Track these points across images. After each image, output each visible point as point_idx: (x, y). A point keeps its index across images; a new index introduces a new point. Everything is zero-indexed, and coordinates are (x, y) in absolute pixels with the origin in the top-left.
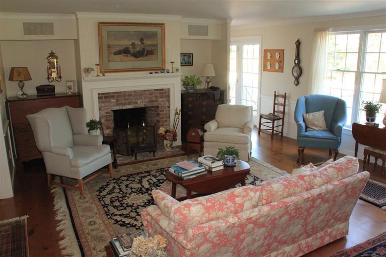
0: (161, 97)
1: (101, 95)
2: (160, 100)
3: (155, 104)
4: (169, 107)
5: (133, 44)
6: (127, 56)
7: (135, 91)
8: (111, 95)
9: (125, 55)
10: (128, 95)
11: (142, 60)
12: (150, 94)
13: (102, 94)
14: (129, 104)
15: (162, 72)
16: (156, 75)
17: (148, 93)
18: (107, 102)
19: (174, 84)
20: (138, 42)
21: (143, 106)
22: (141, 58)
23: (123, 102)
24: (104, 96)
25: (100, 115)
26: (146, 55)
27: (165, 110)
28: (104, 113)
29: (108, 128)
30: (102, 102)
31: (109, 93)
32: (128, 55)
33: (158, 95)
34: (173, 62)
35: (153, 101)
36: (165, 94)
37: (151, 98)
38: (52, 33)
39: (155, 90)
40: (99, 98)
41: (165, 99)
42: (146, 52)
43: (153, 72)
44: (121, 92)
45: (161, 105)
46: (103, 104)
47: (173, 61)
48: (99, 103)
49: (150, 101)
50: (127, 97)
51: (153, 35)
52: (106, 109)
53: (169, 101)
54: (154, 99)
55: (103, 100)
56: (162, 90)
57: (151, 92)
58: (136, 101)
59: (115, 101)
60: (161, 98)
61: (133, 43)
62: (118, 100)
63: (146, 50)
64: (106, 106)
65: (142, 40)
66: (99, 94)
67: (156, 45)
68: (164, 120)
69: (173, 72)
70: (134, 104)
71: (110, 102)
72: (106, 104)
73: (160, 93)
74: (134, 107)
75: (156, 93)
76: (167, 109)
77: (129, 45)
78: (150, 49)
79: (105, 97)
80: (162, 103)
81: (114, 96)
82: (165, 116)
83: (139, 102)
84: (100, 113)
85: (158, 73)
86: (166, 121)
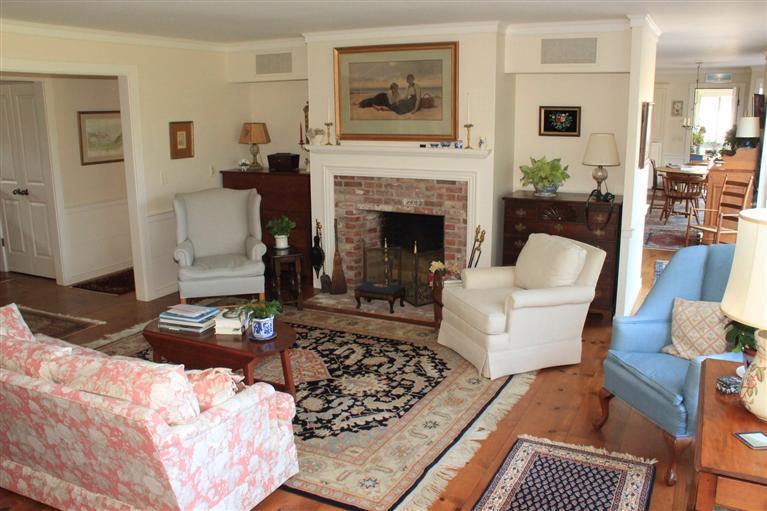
0: (451, 198)
1: (339, 179)
2: (448, 204)
3: (436, 211)
4: (465, 221)
5: (394, 87)
6: (382, 109)
7: (398, 180)
8: (356, 180)
9: (379, 107)
10: (386, 186)
11: (409, 119)
12: (427, 189)
13: (341, 177)
14: (386, 203)
15: (444, 146)
16: (435, 150)
17: (423, 186)
18: (349, 193)
19: (476, 173)
20: (402, 83)
21: (413, 212)
22: (409, 115)
23: (376, 196)
24: (343, 181)
25: (336, 215)
26: (419, 109)
27: (456, 226)
28: (342, 212)
29: (349, 241)
30: (341, 192)
31: (353, 178)
32: (384, 107)
33: (444, 191)
34: (471, 126)
35: (432, 204)
36: (457, 191)
37: (429, 197)
38: (289, 70)
39: (439, 182)
40: (336, 184)
41: (459, 204)
42: (417, 103)
43: (428, 144)
44: (372, 178)
45: (449, 213)
46: (342, 197)
47: (470, 123)
48: (335, 191)
49: (427, 203)
50: (383, 189)
51: (434, 67)
52: (346, 205)
53: (465, 207)
54: (435, 200)
55: (343, 188)
56: (454, 183)
57: (429, 185)
58: (400, 198)
59: (362, 192)
60: (450, 200)
61: (394, 84)
62: (368, 192)
63: (418, 98)
64: (346, 201)
65: (410, 78)
66: (336, 177)
67: (440, 89)
68: (456, 247)
69: (468, 147)
70: (396, 203)
71: (354, 193)
72: (348, 196)
73: (448, 189)
74: (395, 210)
75: (440, 188)
76: (463, 225)
77: (386, 89)
78: (427, 96)
79: (347, 184)
80: (452, 211)
81: (360, 184)
82: (457, 240)
83: (405, 201)
84: (336, 211)
85: (437, 146)
86: (459, 251)
